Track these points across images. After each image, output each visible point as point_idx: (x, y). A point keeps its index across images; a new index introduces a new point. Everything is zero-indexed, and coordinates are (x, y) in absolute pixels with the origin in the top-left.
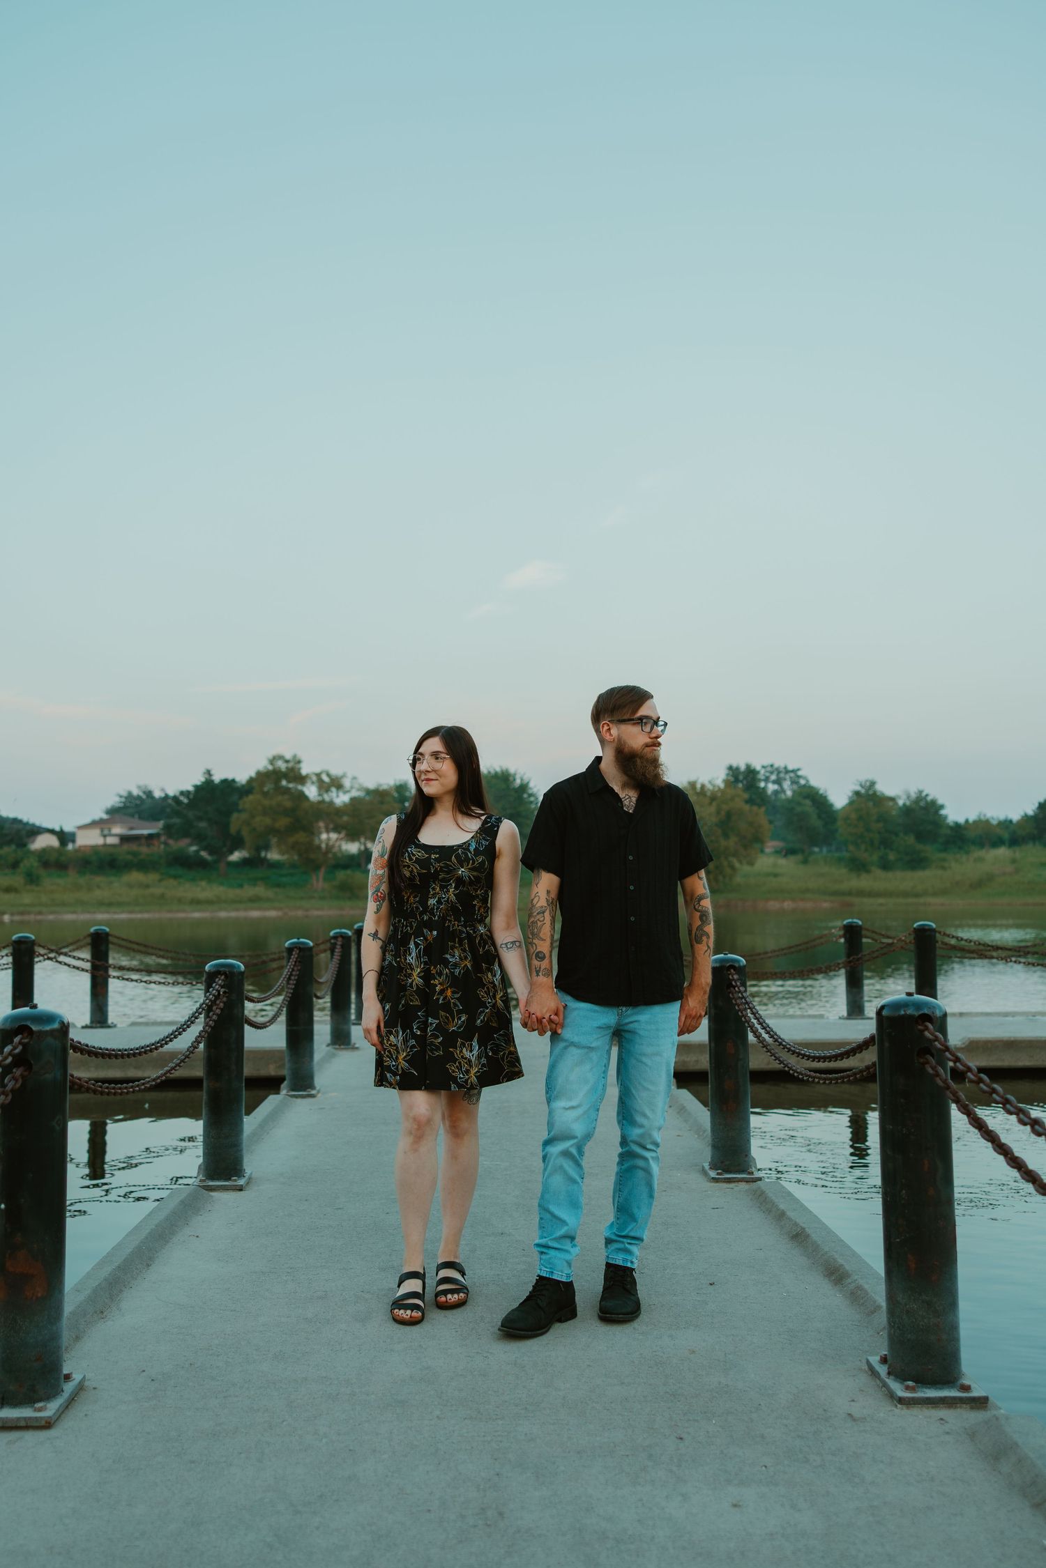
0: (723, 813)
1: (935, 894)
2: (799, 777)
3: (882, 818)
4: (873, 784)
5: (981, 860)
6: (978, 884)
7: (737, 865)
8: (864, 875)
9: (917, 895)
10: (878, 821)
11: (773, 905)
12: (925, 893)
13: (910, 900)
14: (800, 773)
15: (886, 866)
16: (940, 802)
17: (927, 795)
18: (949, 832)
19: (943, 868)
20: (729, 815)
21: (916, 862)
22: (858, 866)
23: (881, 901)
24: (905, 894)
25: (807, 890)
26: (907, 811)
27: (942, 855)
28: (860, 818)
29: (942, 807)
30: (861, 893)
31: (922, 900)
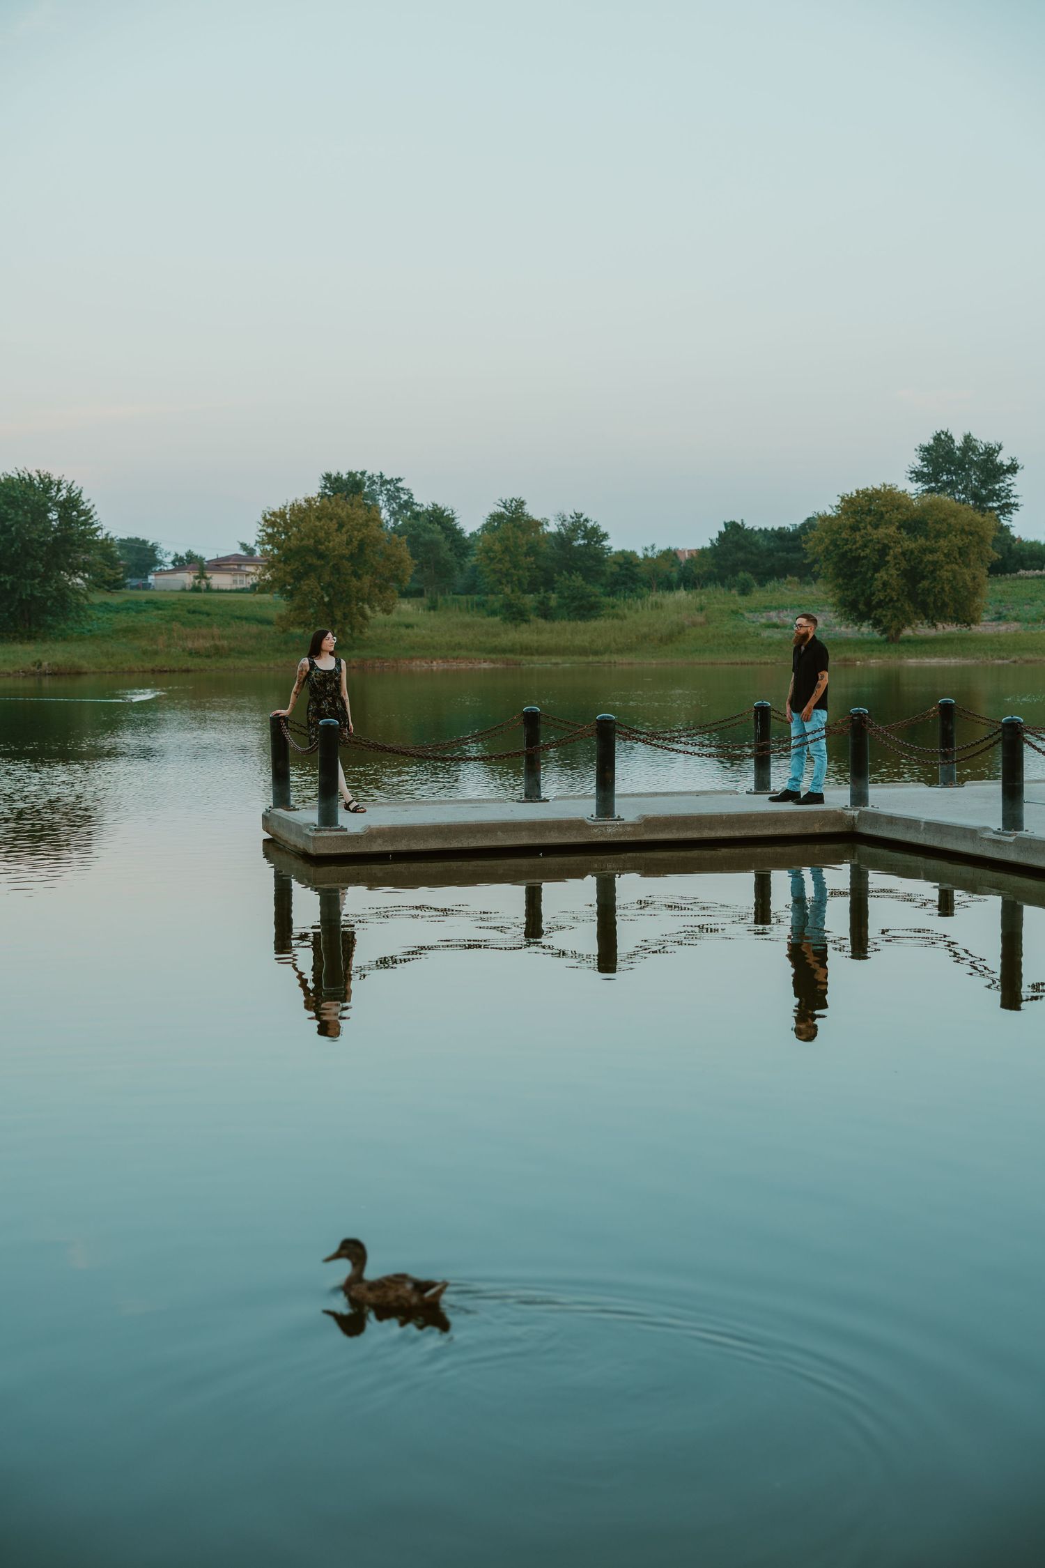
0: (355, 543)
1: (619, 651)
2: (398, 489)
3: (532, 550)
4: (521, 504)
5: (657, 606)
6: (670, 638)
7: (368, 612)
8: (524, 626)
9: (596, 653)
10: (527, 554)
11: (419, 665)
12: (607, 650)
13: (591, 658)
14: (400, 485)
15: (546, 613)
16: (603, 530)
17: (586, 520)
18: (616, 569)
19: (617, 616)
20: (362, 545)
21: (585, 609)
22: (516, 615)
23: (554, 660)
24: (584, 651)
25: (459, 646)
26: (562, 541)
27: (611, 600)
28: (506, 550)
29: (605, 536)
30: (527, 650)
31: (606, 658)
